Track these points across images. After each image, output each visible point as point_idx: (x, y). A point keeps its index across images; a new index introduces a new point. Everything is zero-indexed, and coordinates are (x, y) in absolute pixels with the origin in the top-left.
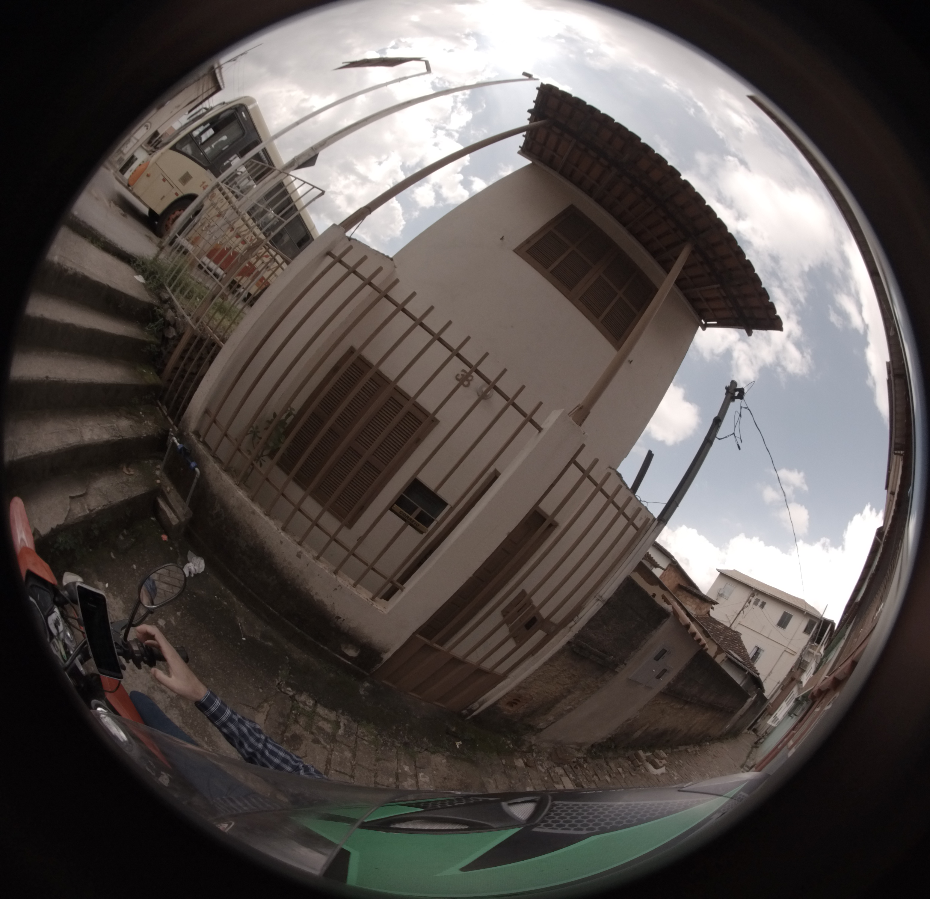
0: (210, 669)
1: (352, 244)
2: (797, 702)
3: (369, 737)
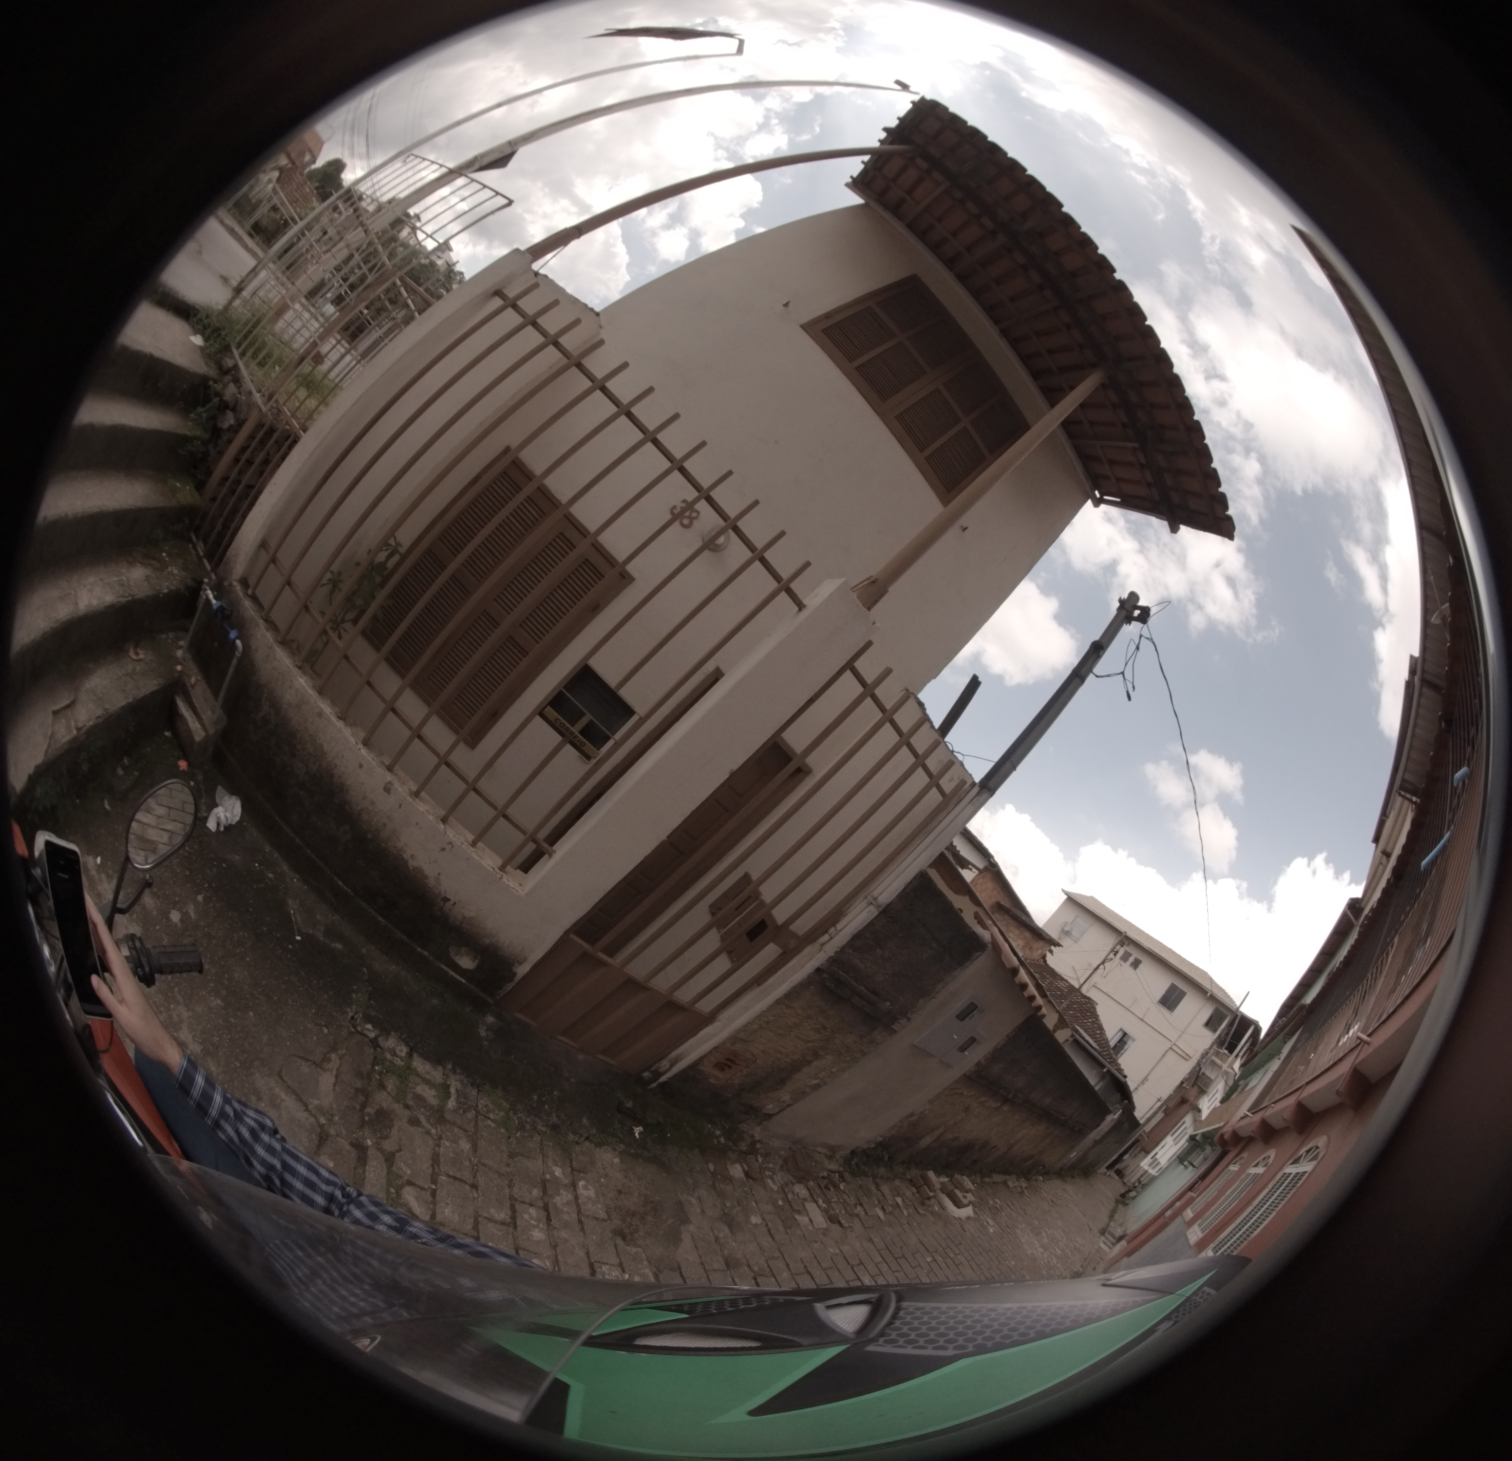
0: (248, 996)
1: (540, 281)
2: (1193, 1142)
3: (497, 1114)
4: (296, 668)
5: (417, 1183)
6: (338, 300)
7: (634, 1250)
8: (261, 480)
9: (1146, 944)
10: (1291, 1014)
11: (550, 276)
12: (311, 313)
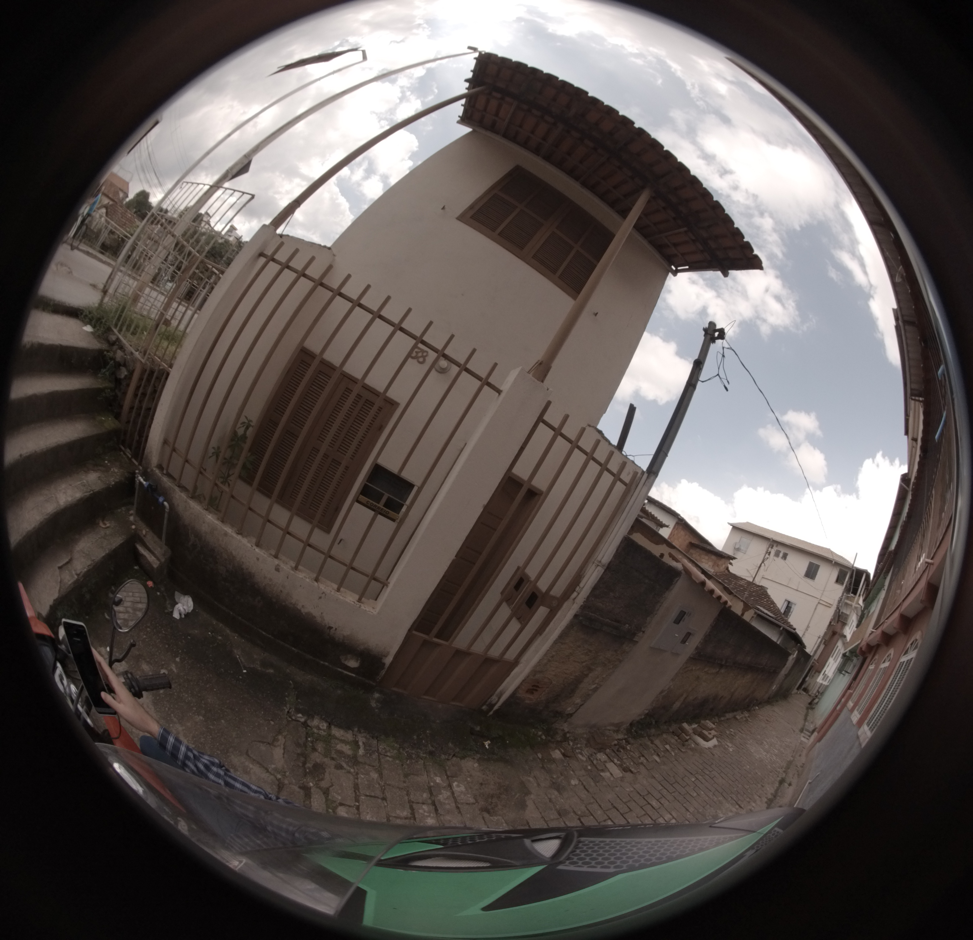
0: (219, 711)
1: (284, 240)
2: (845, 658)
3: (392, 753)
4: (204, 510)
5: (346, 803)
7: (496, 818)
9: (788, 542)
10: (885, 559)
11: (291, 235)
12: (158, 292)
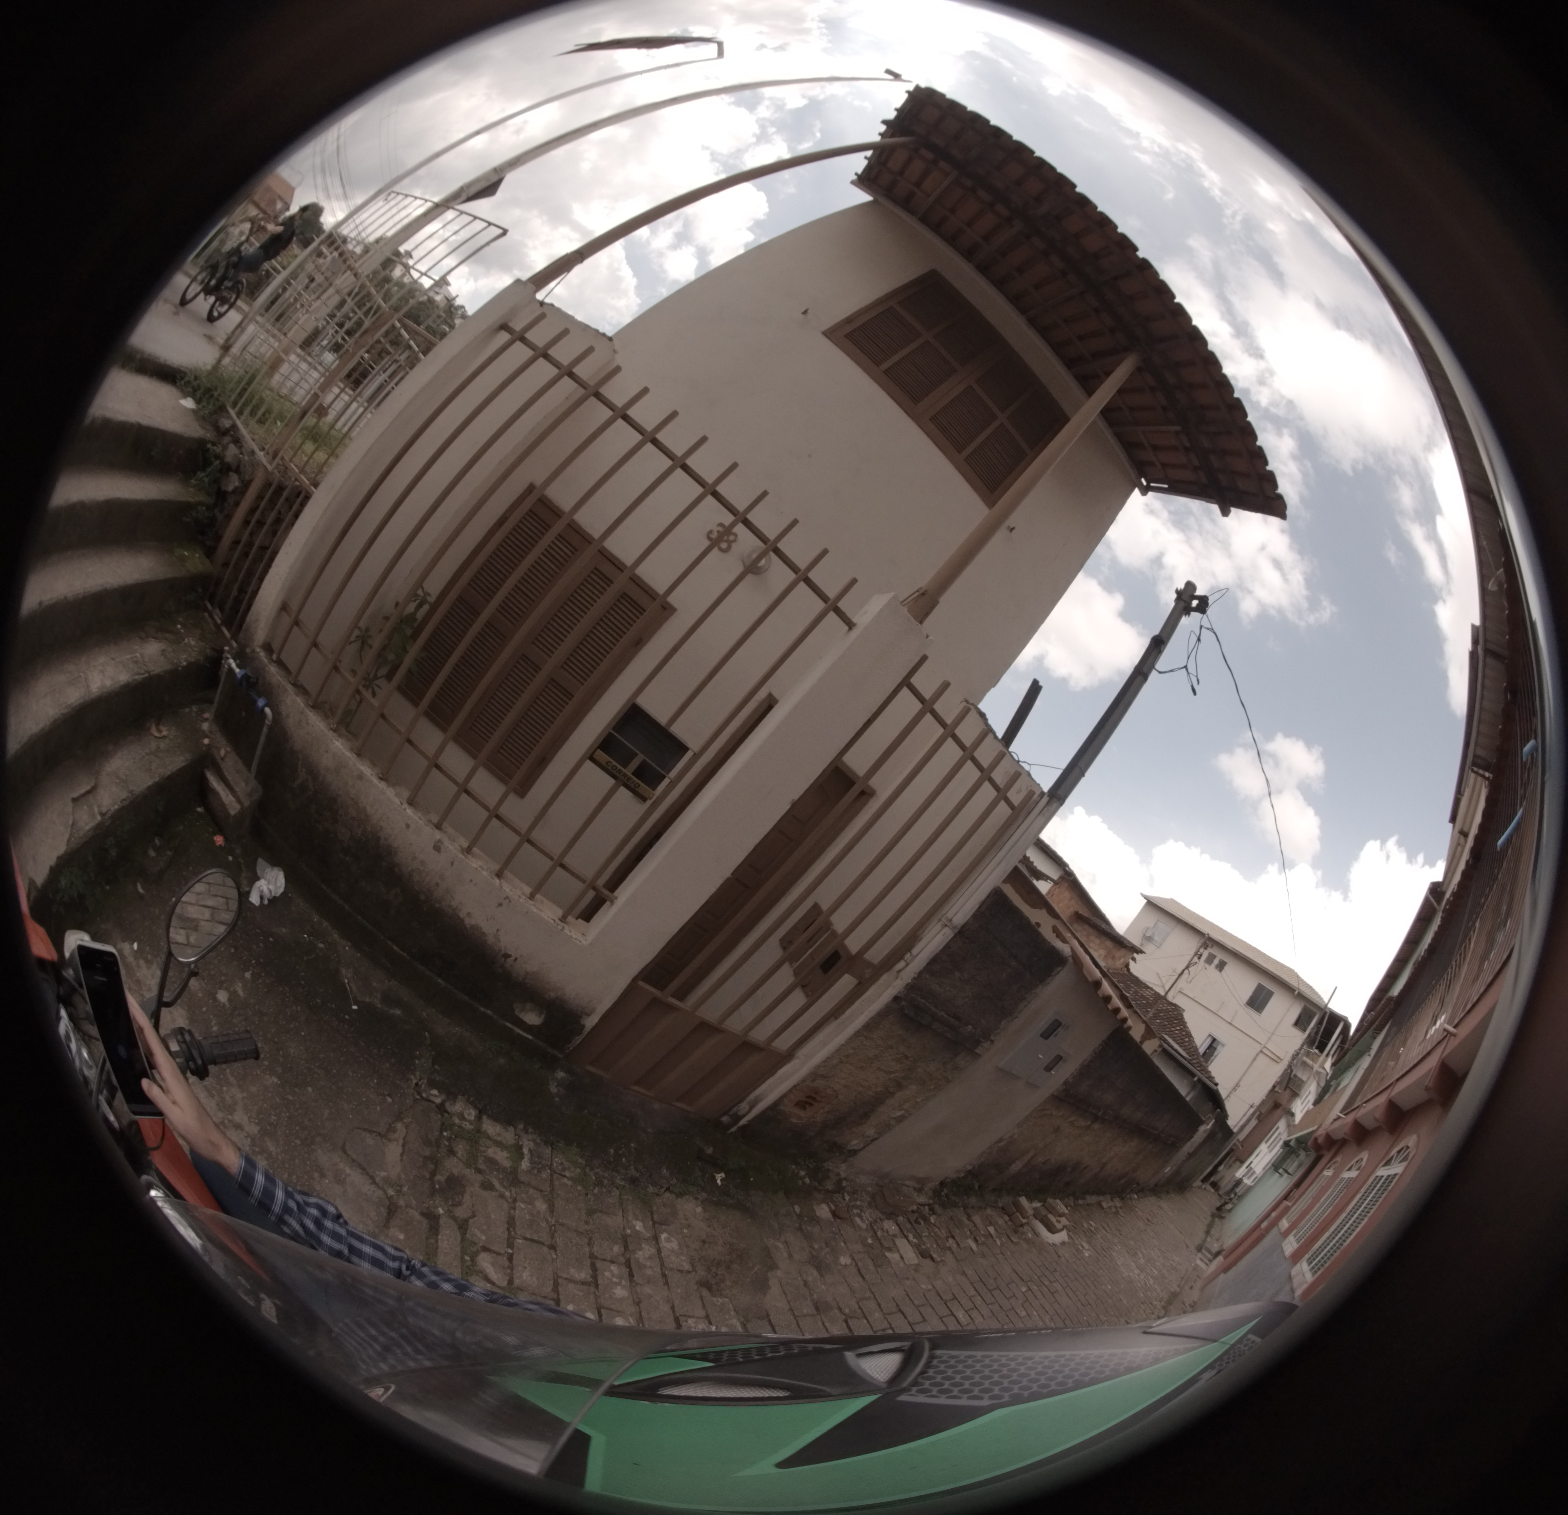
1: (546, 311)
2: (1288, 1148)
3: (573, 1172)
4: (331, 732)
5: (493, 1248)
6: (336, 348)
7: (720, 1300)
8: (276, 539)
9: (1232, 945)
10: (1379, 1008)
11: (557, 304)
12: (310, 364)
